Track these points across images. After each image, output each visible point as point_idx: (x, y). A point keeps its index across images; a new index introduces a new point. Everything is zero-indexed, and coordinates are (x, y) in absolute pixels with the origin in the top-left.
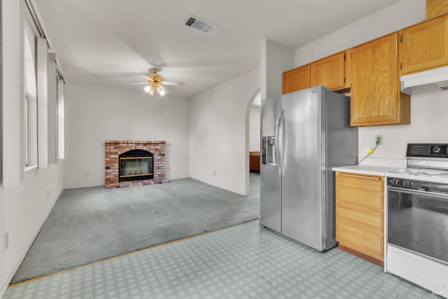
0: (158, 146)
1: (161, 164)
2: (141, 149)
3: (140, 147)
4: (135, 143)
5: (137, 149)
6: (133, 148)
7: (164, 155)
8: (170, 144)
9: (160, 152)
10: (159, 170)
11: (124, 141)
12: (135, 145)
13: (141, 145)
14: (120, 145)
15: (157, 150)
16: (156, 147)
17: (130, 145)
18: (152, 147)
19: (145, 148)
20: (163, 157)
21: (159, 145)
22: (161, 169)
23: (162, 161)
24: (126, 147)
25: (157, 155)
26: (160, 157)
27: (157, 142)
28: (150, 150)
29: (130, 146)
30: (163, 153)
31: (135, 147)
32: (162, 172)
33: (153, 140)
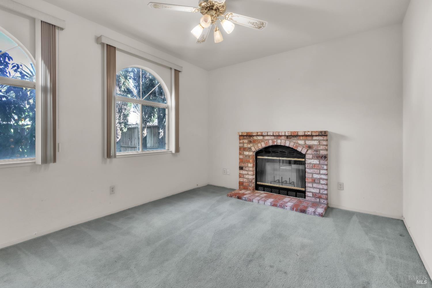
0: (312, 140)
1: (319, 174)
2: (282, 144)
3: (279, 142)
4: (272, 134)
5: (275, 144)
6: (271, 143)
7: (325, 157)
8: (343, 137)
9: (317, 151)
10: (315, 185)
11: (257, 133)
12: (273, 138)
13: (283, 138)
14: (255, 138)
15: (310, 147)
16: (309, 143)
17: (267, 138)
18: (301, 142)
19: (288, 143)
20: (322, 162)
21: (315, 138)
22: (319, 183)
23: (320, 169)
24: (262, 141)
25: (311, 156)
26: (316, 162)
27: (309, 133)
28: (297, 147)
29: (266, 140)
30: (323, 153)
31: (273, 142)
32: (320, 189)
33: (301, 129)
